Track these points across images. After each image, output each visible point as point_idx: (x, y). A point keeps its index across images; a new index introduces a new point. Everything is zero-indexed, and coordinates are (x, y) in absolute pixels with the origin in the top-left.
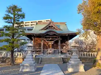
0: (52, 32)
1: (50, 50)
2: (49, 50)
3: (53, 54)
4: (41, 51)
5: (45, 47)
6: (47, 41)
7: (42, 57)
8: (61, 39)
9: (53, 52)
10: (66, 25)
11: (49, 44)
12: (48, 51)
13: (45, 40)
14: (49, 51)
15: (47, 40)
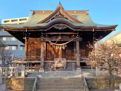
0: (61, 25)
1: (59, 62)
2: (56, 62)
3: (65, 70)
4: (39, 64)
5: (50, 56)
6: (52, 44)
7: (40, 76)
8: (81, 39)
9: (65, 67)
10: (88, 14)
11: (57, 48)
12: (54, 63)
13: (48, 40)
14: (56, 64)
15: (52, 42)
